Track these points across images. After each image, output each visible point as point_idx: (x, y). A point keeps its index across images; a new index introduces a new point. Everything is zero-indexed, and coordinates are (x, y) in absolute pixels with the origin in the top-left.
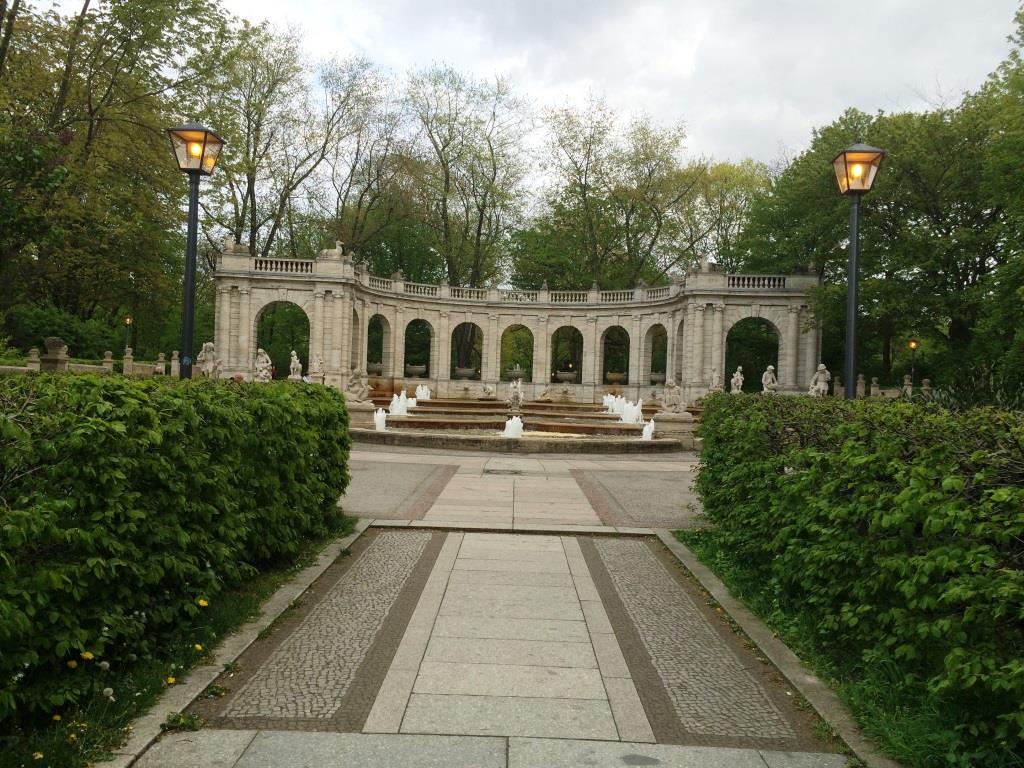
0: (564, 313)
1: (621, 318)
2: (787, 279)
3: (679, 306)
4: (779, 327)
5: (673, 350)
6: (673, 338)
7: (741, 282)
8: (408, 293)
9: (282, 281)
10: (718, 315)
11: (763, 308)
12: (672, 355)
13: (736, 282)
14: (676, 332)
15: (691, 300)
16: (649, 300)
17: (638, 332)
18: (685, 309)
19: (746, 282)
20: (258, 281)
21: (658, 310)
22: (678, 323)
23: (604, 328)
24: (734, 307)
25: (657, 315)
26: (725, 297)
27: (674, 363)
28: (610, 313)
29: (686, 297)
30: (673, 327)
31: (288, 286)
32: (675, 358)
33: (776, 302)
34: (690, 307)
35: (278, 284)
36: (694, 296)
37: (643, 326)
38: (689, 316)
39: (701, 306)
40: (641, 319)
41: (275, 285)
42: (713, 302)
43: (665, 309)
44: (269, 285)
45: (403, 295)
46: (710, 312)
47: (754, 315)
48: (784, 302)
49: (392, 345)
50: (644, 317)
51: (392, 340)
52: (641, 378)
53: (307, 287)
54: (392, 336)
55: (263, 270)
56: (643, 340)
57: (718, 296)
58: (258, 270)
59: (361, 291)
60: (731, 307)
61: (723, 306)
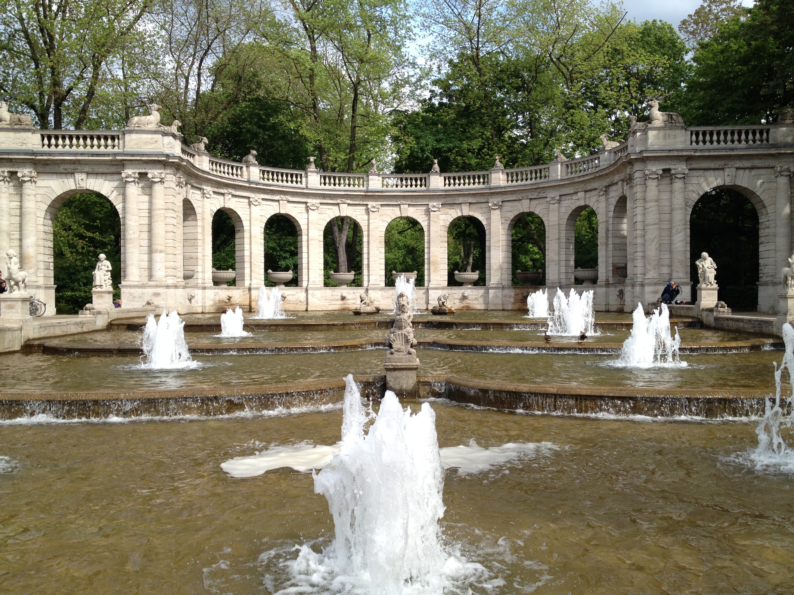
0: (460, 200)
1: (534, 202)
2: (771, 131)
3: (616, 178)
4: (762, 197)
5: (607, 238)
6: (607, 221)
7: (708, 138)
8: (266, 182)
9: (79, 162)
10: (678, 185)
11: (741, 172)
12: (607, 245)
13: (701, 137)
14: (611, 214)
15: (637, 166)
16: (570, 176)
17: (556, 218)
18: (629, 180)
19: (715, 138)
20: (46, 163)
21: (582, 186)
22: (613, 201)
23: (512, 216)
24: (701, 172)
25: (581, 195)
26: (688, 159)
27: (610, 254)
28: (519, 196)
29: (631, 163)
30: (607, 207)
31: (87, 169)
32: (611, 247)
33: (757, 163)
34: (637, 175)
35: (72, 166)
36: (644, 160)
37: (563, 210)
38: (638, 189)
39: (655, 173)
40: (559, 201)
41: (70, 167)
42: (672, 167)
43: (595, 185)
44: (61, 169)
45: (257, 184)
46: (666, 181)
47: (728, 182)
48: (770, 162)
49: (247, 247)
50: (563, 198)
51: (246, 241)
52: (563, 276)
53: (113, 169)
54: (247, 235)
55: (53, 148)
56: (563, 227)
57: (678, 158)
58: (46, 148)
59: (197, 177)
60: (695, 173)
61: (687, 171)
